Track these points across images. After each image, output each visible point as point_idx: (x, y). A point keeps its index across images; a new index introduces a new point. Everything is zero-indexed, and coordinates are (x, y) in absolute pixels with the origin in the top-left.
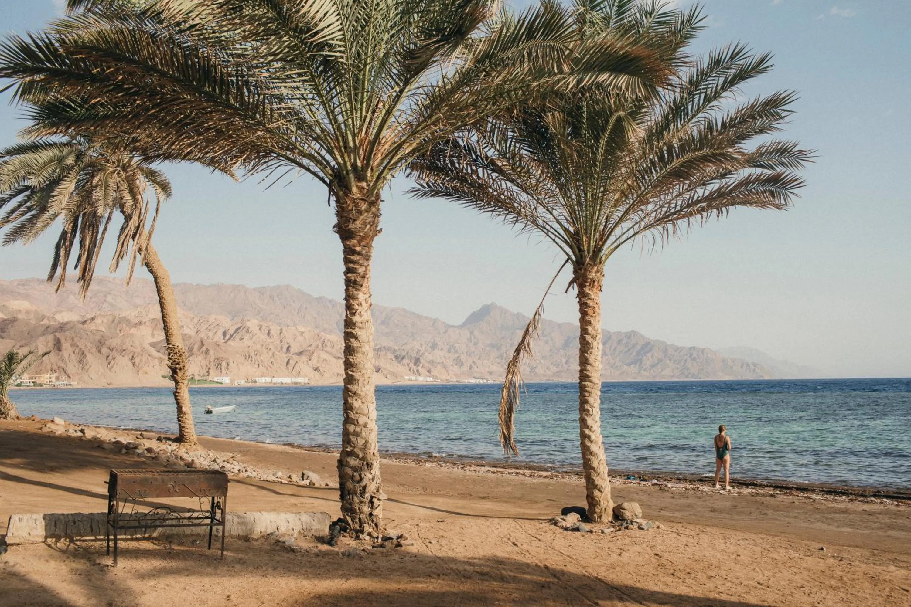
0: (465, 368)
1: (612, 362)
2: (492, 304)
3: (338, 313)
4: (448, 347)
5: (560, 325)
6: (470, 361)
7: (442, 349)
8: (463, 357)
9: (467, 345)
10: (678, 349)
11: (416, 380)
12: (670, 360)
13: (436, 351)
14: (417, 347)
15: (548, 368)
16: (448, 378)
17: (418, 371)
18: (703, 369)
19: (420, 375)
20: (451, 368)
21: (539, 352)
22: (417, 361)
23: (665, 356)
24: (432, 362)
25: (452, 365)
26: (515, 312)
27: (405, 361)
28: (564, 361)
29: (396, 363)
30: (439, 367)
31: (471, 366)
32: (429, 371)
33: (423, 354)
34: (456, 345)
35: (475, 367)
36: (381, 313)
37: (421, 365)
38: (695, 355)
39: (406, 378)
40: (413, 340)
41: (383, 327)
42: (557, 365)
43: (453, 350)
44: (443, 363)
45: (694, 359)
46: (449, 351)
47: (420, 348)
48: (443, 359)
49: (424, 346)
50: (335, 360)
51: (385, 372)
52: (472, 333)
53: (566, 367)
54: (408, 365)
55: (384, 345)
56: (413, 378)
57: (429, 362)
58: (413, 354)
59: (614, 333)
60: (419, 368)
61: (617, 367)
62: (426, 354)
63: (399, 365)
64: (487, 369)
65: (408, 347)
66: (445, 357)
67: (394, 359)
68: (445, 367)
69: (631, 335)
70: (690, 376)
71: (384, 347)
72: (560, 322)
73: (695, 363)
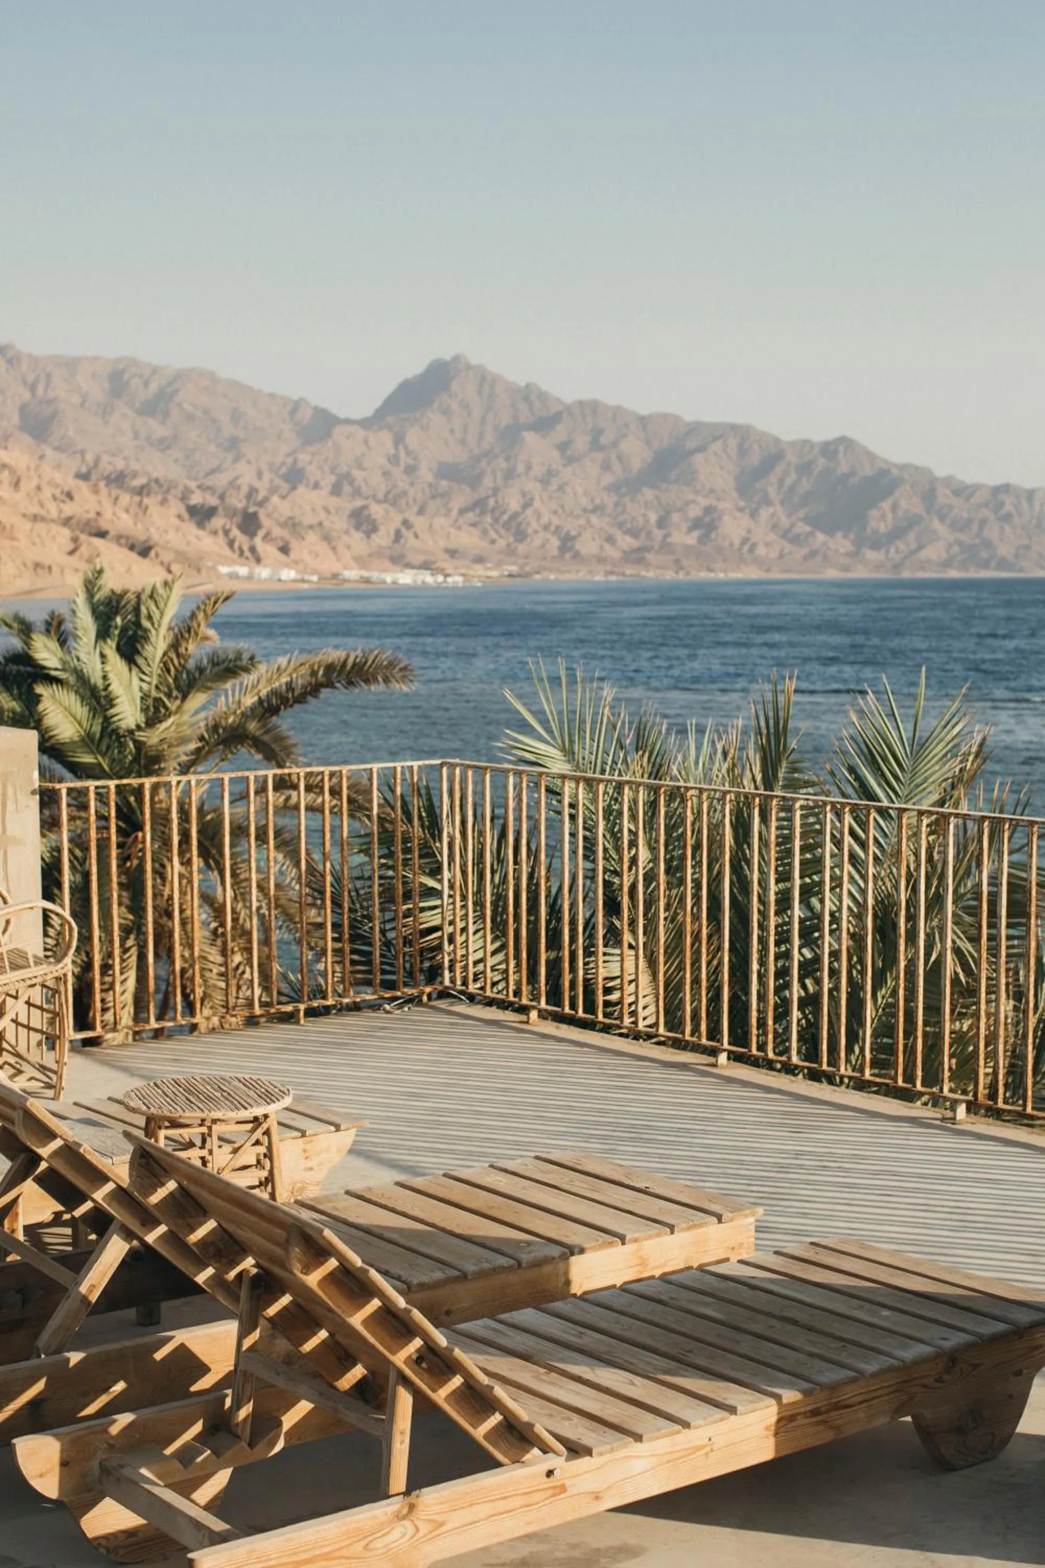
0: (382, 539)
1: (785, 522)
2: (456, 358)
3: (25, 382)
4: (333, 478)
5: (643, 421)
6: (397, 520)
7: (316, 486)
8: (376, 510)
9: (386, 474)
10: (962, 491)
11: (250, 578)
12: (942, 519)
13: (301, 490)
14: (247, 478)
15: (610, 540)
16: (336, 567)
17: (253, 550)
18: (1027, 547)
19: (258, 560)
20: (345, 538)
21: (586, 493)
22: (250, 524)
23: (929, 510)
24: (292, 525)
25: (347, 532)
26: (522, 383)
27: (218, 522)
28: (653, 517)
29: (190, 528)
30: (312, 537)
31: (398, 536)
32: (285, 550)
33: (266, 500)
34: (357, 474)
35: (408, 534)
36: (146, 384)
37: (261, 533)
38: (1008, 507)
39: (224, 570)
40: (236, 460)
41: (153, 423)
42: (634, 533)
43: (347, 488)
44: (320, 524)
45: (1007, 518)
46: (336, 491)
47: (257, 484)
48: (322, 515)
49: (267, 476)
50: (27, 526)
51: (166, 557)
52: (399, 440)
53: (658, 534)
54: (226, 532)
55: (155, 475)
56: (243, 571)
57: (283, 525)
58: (237, 502)
59: (792, 444)
60: (258, 541)
61: (797, 536)
62: (275, 499)
63: (201, 533)
64: (442, 543)
65: (221, 480)
66: (327, 511)
67: (186, 515)
68: (327, 538)
69: (836, 451)
70: (993, 564)
71: (157, 481)
72: (644, 411)
73: (1008, 529)
